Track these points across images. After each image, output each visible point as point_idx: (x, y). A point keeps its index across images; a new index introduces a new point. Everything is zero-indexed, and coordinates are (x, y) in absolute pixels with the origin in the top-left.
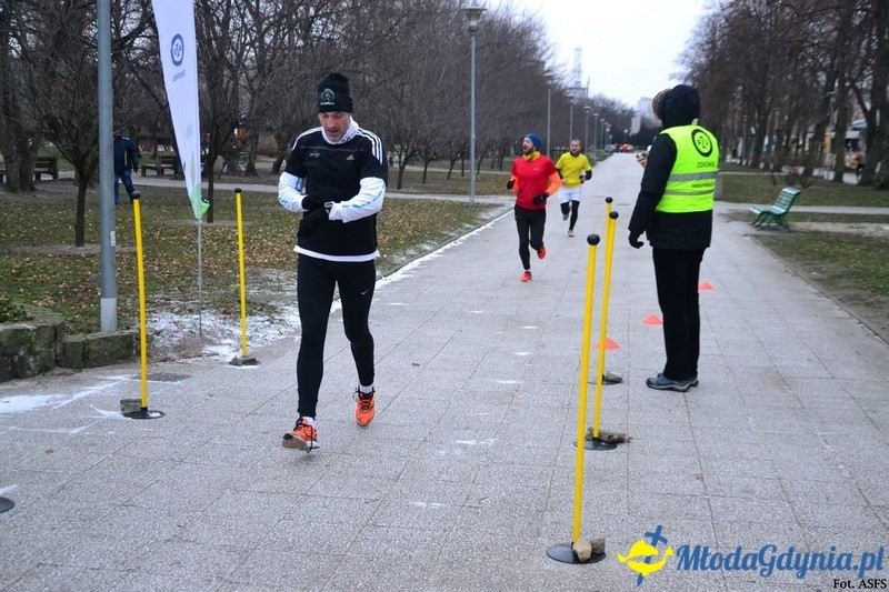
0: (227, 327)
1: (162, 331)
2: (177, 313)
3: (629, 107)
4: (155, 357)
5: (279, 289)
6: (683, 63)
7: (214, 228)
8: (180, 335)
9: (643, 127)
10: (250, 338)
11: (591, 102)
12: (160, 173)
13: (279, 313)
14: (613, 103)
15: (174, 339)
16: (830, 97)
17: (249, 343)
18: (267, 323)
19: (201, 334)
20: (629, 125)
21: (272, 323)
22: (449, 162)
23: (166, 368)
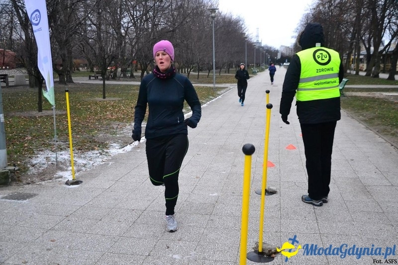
0: (75, 159)
1: (36, 164)
2: (53, 151)
3: (277, 49)
4: (24, 182)
5: (115, 133)
6: (296, 32)
7: (104, 101)
8: (46, 166)
9: (282, 57)
10: (85, 165)
11: (263, 48)
12: (96, 78)
13: (107, 148)
14: (271, 48)
15: (41, 169)
16: (353, 42)
17: (83, 169)
18: (98, 155)
19: (57, 165)
20: (277, 55)
21: (101, 154)
22: (208, 71)
23: (27, 189)
